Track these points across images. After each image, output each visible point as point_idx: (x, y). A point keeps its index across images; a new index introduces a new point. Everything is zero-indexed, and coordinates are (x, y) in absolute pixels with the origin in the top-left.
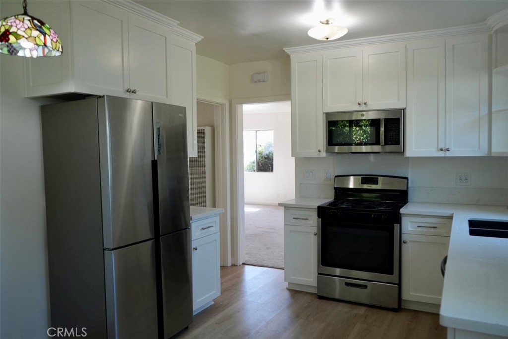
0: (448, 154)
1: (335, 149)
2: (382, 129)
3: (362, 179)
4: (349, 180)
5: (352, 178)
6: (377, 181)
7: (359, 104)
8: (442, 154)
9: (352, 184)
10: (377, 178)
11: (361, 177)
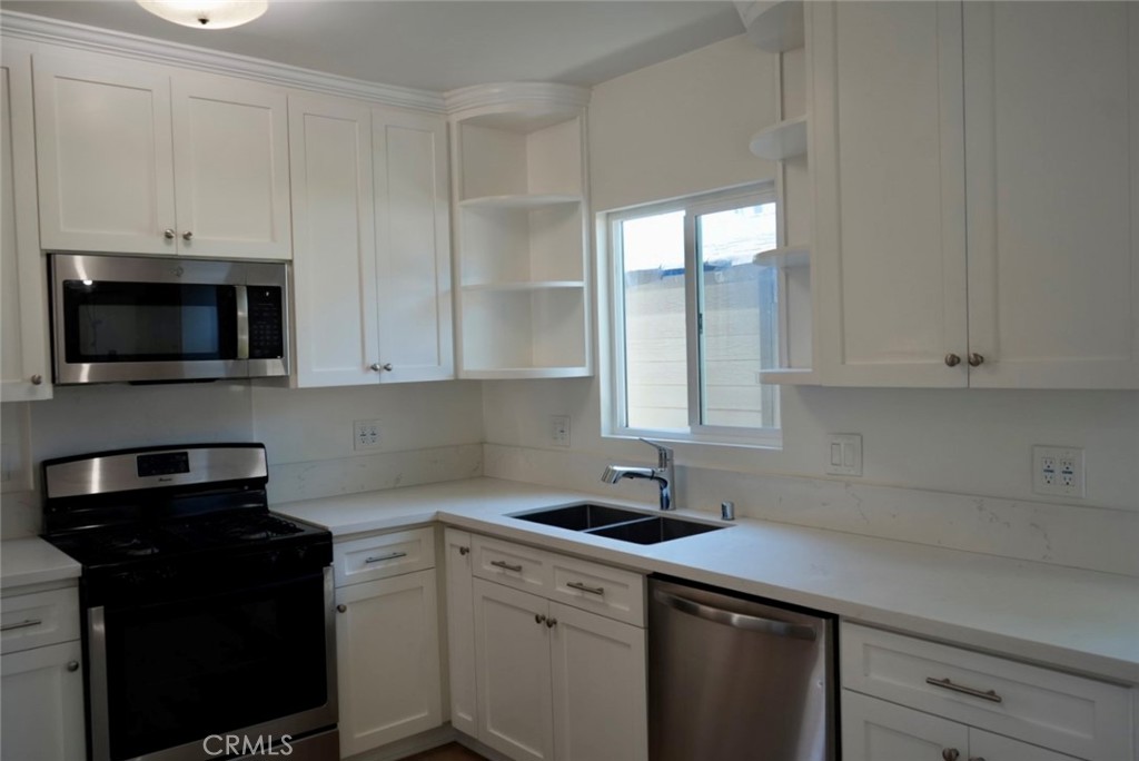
0: (387, 378)
1: (79, 371)
2: (243, 313)
3: (140, 460)
4: (88, 469)
5: (96, 462)
6: (186, 463)
7: (168, 236)
8: (372, 379)
9: (95, 480)
10: (186, 454)
11: (134, 457)
